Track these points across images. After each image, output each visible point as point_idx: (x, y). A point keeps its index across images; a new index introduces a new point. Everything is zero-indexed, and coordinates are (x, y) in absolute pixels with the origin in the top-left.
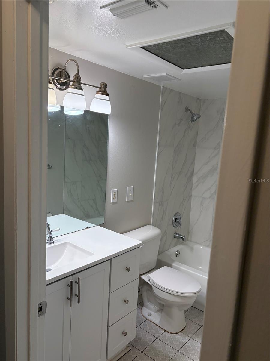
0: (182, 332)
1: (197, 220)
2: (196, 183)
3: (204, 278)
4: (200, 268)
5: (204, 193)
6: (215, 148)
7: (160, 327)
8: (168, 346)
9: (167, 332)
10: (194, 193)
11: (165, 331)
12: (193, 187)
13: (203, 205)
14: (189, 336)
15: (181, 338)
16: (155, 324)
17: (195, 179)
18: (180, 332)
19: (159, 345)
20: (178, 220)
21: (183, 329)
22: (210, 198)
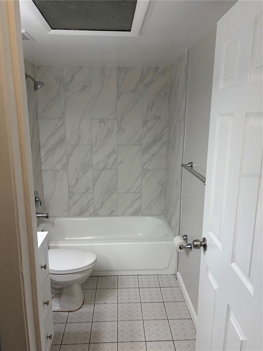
0: (84, 303)
1: (52, 194)
2: (44, 156)
3: (75, 246)
4: (66, 239)
5: (55, 166)
6: (59, 118)
7: (62, 311)
8: (81, 323)
9: (72, 311)
10: (44, 167)
11: (69, 312)
12: (43, 161)
13: (56, 178)
14: (92, 303)
15: (87, 309)
16: (55, 311)
17: (43, 152)
18: (82, 305)
19: (72, 328)
20: (37, 199)
21: (84, 301)
22: (62, 169)
